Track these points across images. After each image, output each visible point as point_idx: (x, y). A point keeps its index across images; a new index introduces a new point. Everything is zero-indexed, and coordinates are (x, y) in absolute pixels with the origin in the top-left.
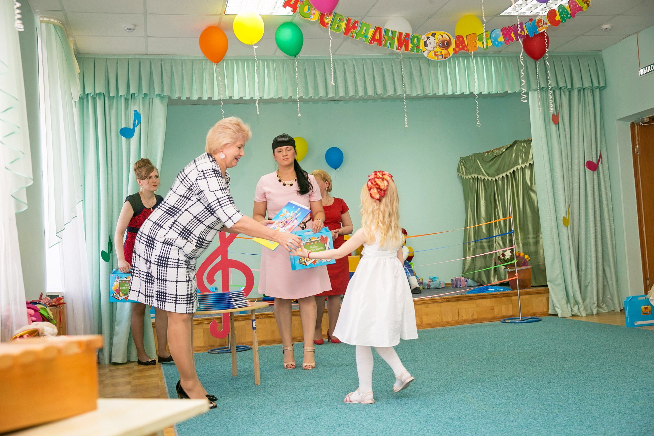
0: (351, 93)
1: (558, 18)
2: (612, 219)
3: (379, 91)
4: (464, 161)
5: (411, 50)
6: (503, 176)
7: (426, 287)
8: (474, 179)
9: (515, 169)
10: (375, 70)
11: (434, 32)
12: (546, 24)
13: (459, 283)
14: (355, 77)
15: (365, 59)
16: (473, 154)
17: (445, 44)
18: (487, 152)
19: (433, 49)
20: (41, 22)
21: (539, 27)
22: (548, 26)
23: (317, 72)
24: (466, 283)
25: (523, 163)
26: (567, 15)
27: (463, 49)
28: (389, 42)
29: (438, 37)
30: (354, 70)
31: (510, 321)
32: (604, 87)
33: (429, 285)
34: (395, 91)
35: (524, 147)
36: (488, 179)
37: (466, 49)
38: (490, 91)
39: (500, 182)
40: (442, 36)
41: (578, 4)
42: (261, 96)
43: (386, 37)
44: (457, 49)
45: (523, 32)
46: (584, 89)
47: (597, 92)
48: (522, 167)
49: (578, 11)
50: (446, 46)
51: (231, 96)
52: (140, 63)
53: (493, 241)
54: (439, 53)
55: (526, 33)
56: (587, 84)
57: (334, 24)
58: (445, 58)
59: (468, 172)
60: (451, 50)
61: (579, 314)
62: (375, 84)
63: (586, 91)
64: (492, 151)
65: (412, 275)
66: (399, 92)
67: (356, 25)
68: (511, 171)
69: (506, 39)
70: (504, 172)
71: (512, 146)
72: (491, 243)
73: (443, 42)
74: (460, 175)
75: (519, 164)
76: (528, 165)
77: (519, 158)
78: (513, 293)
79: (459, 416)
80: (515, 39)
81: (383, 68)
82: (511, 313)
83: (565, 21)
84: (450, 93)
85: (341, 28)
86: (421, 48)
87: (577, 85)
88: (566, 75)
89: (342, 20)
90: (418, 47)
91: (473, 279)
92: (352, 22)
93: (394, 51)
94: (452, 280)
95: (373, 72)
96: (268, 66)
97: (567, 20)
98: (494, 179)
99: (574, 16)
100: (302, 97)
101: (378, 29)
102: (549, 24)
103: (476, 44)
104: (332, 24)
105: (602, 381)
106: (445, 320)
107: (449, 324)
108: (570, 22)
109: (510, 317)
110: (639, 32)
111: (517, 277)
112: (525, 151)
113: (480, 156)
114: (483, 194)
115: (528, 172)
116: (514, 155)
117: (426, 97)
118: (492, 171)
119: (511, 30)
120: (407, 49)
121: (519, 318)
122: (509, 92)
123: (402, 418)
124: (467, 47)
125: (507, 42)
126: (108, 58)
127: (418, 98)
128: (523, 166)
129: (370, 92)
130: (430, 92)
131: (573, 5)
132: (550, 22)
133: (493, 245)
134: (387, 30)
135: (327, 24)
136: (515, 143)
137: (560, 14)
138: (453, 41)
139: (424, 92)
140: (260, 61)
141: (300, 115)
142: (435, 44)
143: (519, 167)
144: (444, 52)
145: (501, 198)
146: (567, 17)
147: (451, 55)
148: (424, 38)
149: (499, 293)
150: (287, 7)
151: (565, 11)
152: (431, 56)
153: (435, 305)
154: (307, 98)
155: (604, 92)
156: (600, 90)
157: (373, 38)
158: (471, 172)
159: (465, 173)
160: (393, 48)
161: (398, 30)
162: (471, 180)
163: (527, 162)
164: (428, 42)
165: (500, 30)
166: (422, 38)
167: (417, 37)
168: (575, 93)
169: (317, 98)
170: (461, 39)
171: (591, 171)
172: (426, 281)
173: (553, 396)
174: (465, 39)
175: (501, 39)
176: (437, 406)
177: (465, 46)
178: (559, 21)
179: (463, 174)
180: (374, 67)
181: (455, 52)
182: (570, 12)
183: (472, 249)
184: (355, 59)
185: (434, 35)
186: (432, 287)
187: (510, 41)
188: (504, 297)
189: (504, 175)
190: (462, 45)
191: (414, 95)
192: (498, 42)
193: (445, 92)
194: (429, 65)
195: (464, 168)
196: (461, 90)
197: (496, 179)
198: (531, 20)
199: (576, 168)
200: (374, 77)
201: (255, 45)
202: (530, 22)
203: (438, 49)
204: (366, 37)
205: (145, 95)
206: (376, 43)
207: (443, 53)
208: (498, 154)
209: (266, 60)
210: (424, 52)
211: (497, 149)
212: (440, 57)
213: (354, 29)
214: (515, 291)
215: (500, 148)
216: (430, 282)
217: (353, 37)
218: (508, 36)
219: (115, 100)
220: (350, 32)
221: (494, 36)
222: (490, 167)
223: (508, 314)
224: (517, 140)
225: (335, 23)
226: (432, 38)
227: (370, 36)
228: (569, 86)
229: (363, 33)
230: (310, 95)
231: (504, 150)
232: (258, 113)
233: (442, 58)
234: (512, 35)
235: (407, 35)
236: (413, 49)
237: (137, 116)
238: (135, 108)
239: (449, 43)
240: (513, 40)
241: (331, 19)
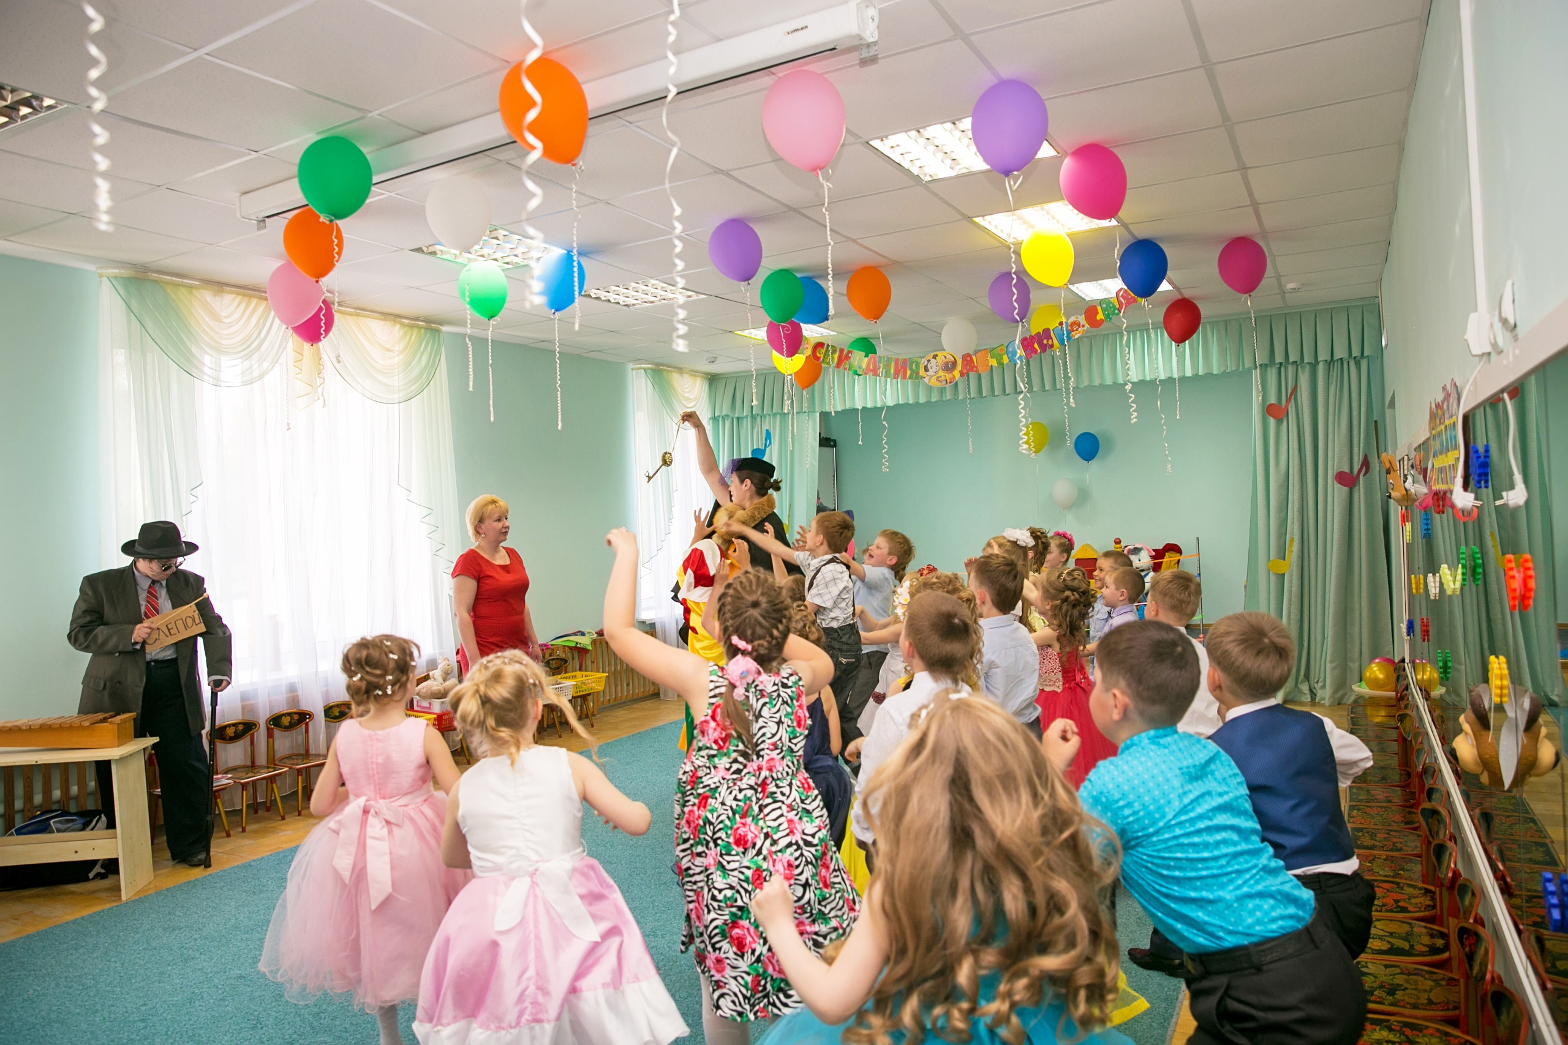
1: (1100, 316)
5: (910, 377)
11: (936, 354)
17: (950, 366)
19: (934, 374)
20: (633, 369)
21: (1073, 331)
22: (1085, 328)
26: (1114, 311)
27: (970, 370)
28: (883, 371)
29: (940, 358)
37: (975, 369)
40: (946, 357)
41: (1129, 294)
43: (880, 365)
44: (965, 371)
45: (1049, 341)
47: (1364, 364)
49: (1129, 303)
50: (949, 369)
54: (942, 379)
55: (1055, 341)
56: (1340, 353)
58: (949, 383)
60: (956, 373)
67: (849, 356)
69: (1027, 352)
73: (946, 364)
80: (1039, 351)
83: (1111, 319)
85: (833, 361)
86: (920, 374)
89: (834, 352)
90: (917, 373)
92: (844, 353)
99: (1122, 312)
101: (872, 358)
102: (1087, 326)
103: (987, 363)
104: (824, 357)
119: (1033, 340)
120: (904, 377)
124: (976, 367)
125: (1028, 356)
131: (1123, 296)
132: (1088, 324)
134: (881, 358)
135: (819, 358)
137: (1103, 310)
138: (959, 362)
142: (938, 368)
144: (948, 376)
146: (1112, 314)
147: (956, 379)
148: (924, 361)
151: (1111, 305)
152: (933, 382)
157: (868, 368)
160: (889, 378)
164: (929, 366)
166: (921, 363)
167: (915, 362)
168: (1321, 368)
170: (968, 359)
174: (974, 357)
175: (1020, 352)
177: (974, 366)
178: (1102, 321)
181: (962, 374)
182: (1117, 306)
187: (1032, 355)
190: (970, 366)
192: (1015, 356)
198: (1060, 324)
202: (1059, 327)
203: (941, 373)
204: (861, 367)
205: (776, 412)
206: (869, 374)
207: (946, 378)
210: (923, 378)
212: (944, 382)
213: (847, 361)
217: (845, 369)
218: (1029, 348)
219: (759, 419)
221: (1010, 350)
225: (828, 356)
226: (933, 361)
227: (864, 366)
229: (855, 364)
233: (946, 382)
234: (1036, 346)
235: (905, 360)
236: (912, 376)
237: (768, 435)
238: (766, 427)
239: (954, 364)
240: (1036, 352)
241: (824, 351)
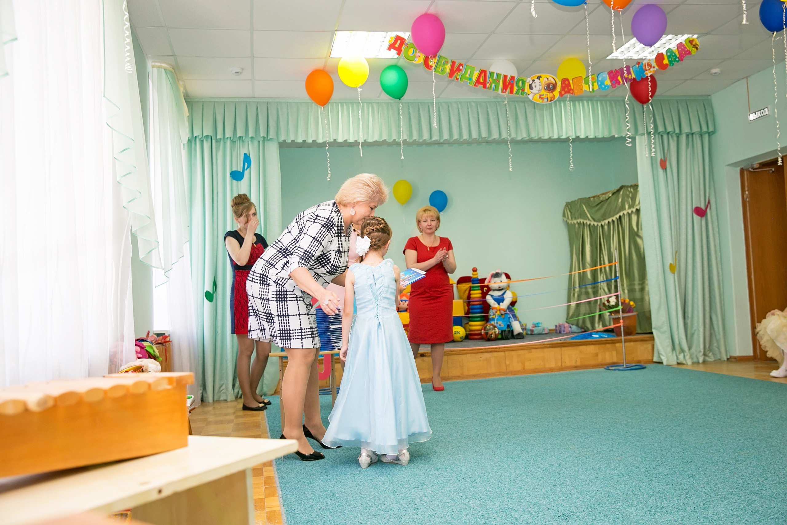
0: (456, 136)
1: (666, 61)
2: (720, 266)
3: (484, 134)
4: (570, 206)
5: (516, 93)
6: (609, 222)
7: (529, 333)
8: (579, 224)
9: (621, 214)
10: (480, 113)
11: (539, 75)
12: (654, 67)
13: (563, 329)
14: (460, 121)
15: (470, 102)
16: (579, 199)
17: (551, 87)
18: (594, 197)
19: (538, 92)
20: (153, 67)
21: (646, 70)
22: (655, 69)
23: (422, 115)
24: (570, 329)
25: (629, 208)
26: (675, 59)
27: (568, 92)
28: (493, 85)
29: (544, 80)
30: (459, 113)
31: (613, 368)
32: (713, 132)
33: (532, 331)
34: (500, 134)
35: (630, 192)
36: (594, 225)
37: (571, 92)
38: (597, 135)
39: (606, 227)
40: (548, 79)
41: (686, 48)
42: (365, 139)
43: (491, 79)
44: (563, 92)
45: (630, 75)
46: (692, 134)
47: (706, 137)
48: (628, 213)
49: (686, 54)
50: (551, 89)
51: (335, 138)
52: (247, 106)
53: (597, 287)
54: (544, 96)
55: (634, 76)
56: (696, 129)
57: (438, 66)
58: (551, 101)
59: (574, 217)
60: (556, 93)
61: (684, 362)
62: (479, 127)
63: (694, 136)
64: (599, 196)
65: (515, 320)
66: (504, 136)
67: (461, 68)
68: (618, 216)
69: (613, 82)
70: (609, 217)
71: (618, 191)
72: (595, 289)
73: (548, 85)
74: (565, 219)
75: (625, 209)
76: (634, 210)
77: (626, 203)
78: (617, 340)
79: (559, 463)
80: (621, 83)
81: (487, 112)
82: (615, 360)
83: (673, 65)
84: (556, 137)
85: (445, 70)
86: (526, 91)
87: (686, 129)
88: (674, 120)
89: (447, 62)
90: (523, 90)
91: (577, 325)
92: (457, 65)
93: (499, 94)
94: (556, 326)
95: (478, 115)
96: (373, 108)
97: (675, 63)
98: (600, 224)
99: (682, 60)
100: (406, 140)
101: (483, 72)
102: (657, 68)
103: (582, 88)
104: (436, 67)
105: (706, 430)
106: (547, 366)
107: (551, 370)
108: (678, 66)
109: (614, 364)
110: (749, 76)
111: (621, 324)
112: (632, 196)
113: (586, 201)
114: (589, 239)
115: (634, 218)
116: (620, 200)
117: (531, 141)
118: (598, 215)
119: (618, 74)
120: (511, 92)
121: (623, 366)
122: (616, 136)
123: (501, 463)
124: (573, 90)
125: (614, 85)
126: (217, 102)
127: (523, 142)
128: (630, 211)
129: (475, 135)
130: (534, 136)
131: (682, 49)
132: (658, 66)
133: (597, 291)
134: (492, 73)
135: (431, 67)
136: (622, 187)
137: (669, 57)
138: (559, 84)
139: (529, 136)
140: (365, 104)
141: (403, 158)
142: (541, 87)
143: (625, 212)
144: (550, 95)
145: (607, 243)
146: (675, 61)
147: (556, 98)
148: (530, 80)
149: (603, 339)
150: (392, 50)
151: (673, 54)
152: (537, 99)
153: (538, 350)
154: (411, 141)
155: (713, 137)
156: (709, 136)
157: (478, 81)
158: (577, 216)
159: (570, 218)
160: (498, 91)
161: (503, 73)
162: (577, 225)
163: (633, 207)
164: (533, 85)
165: (606, 73)
166: (528, 81)
167: (522, 80)
168: (683, 138)
169: (421, 141)
170: (567, 82)
171: (699, 218)
172: (529, 327)
173: (656, 444)
174: (571, 82)
175: (608, 82)
176: (537, 452)
177: (571, 89)
178: (667, 65)
179: (568, 218)
180: (479, 110)
181: (561, 95)
182: (678, 56)
183: (576, 295)
184: (460, 102)
185: (539, 78)
186: (536, 332)
187: (617, 85)
188: (608, 343)
189: (610, 220)
190: (568, 88)
191: (519, 138)
192: (604, 84)
193: (551, 135)
194: (535, 108)
195: (569, 213)
196: (567, 134)
197: (602, 225)
198: (638, 63)
199: (683, 213)
200: (479, 120)
201: (360, 87)
202: (637, 66)
203: (544, 92)
204: (470, 79)
205: (252, 138)
206: (481, 86)
207: (548, 96)
208: (604, 199)
209: (371, 103)
210: (529, 94)
211: (603, 194)
212: (546, 100)
213: (459, 72)
214: (619, 338)
215: (606, 193)
216: (534, 327)
217: (457, 79)
218: (615, 79)
219: (222, 142)
220: (455, 75)
221: (600, 79)
222: (596, 212)
223: (612, 361)
224: (623, 184)
225: (440, 66)
226: (537, 81)
227: (474, 78)
228: (677, 131)
229: (467, 75)
230: (414, 138)
231: (610, 195)
232: (362, 155)
233: (548, 100)
234: (619, 78)
235: (513, 78)
236: (518, 92)
237: (247, 158)
238: (244, 151)
239: (554, 86)
240: (619, 83)
241: (436, 61)
